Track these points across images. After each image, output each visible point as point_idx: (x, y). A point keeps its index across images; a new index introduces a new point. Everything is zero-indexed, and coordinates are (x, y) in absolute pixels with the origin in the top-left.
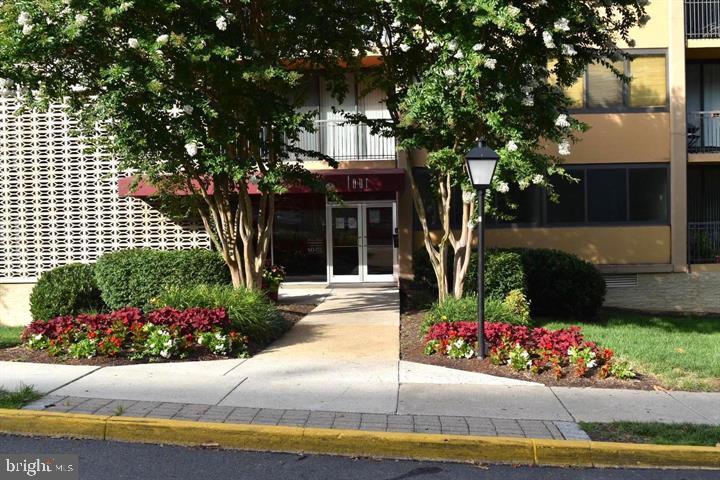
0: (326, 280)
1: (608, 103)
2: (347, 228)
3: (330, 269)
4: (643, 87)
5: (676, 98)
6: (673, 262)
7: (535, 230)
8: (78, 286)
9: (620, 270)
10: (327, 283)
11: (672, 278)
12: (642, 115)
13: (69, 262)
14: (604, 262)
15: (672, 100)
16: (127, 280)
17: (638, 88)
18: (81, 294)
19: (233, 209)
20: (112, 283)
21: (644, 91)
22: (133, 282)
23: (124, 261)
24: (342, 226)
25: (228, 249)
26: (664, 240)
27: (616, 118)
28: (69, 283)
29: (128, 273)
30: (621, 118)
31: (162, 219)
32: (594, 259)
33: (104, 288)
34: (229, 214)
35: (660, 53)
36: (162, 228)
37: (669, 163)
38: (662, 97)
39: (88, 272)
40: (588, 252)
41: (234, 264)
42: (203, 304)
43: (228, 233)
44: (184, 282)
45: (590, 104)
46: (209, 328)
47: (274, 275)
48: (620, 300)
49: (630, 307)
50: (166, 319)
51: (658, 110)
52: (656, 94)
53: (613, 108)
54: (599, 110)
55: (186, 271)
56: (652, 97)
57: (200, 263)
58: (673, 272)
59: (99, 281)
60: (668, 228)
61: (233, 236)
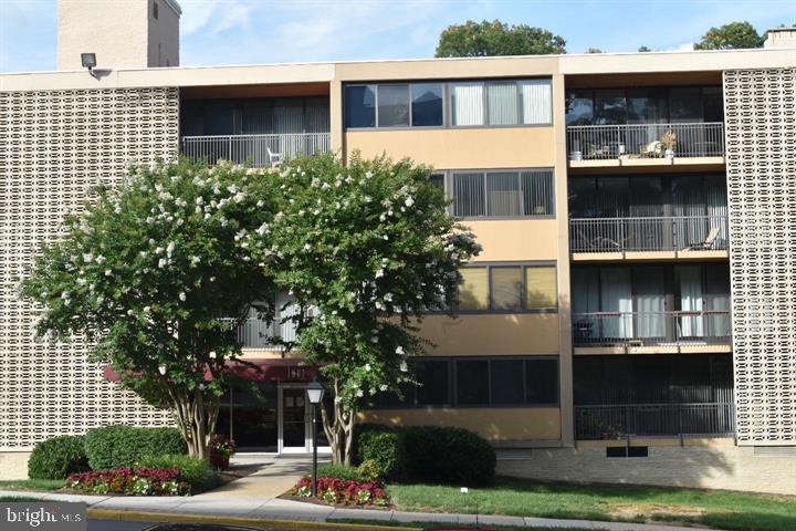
0: (277, 451)
1: (508, 305)
2: (295, 406)
3: (280, 442)
4: (537, 291)
5: (563, 303)
6: (563, 439)
7: (445, 410)
8: (70, 455)
9: (518, 445)
10: (278, 454)
11: (561, 453)
12: (536, 316)
13: (58, 434)
14: (504, 438)
15: (560, 304)
16: (111, 451)
17: (534, 293)
18: (72, 462)
19: (191, 402)
20: (98, 453)
21: (539, 296)
22: (115, 452)
23: (109, 436)
24: (290, 404)
25: (186, 429)
26: (554, 420)
27: (514, 318)
28: (63, 453)
29: (112, 445)
30: (518, 318)
31: (138, 399)
32: (496, 437)
33: (91, 457)
34: (188, 405)
35: (551, 264)
36: (138, 406)
37: (558, 356)
38: (554, 300)
39: (77, 442)
40: (490, 431)
41: (191, 440)
42: (166, 466)
43: (187, 418)
44: (155, 453)
45: (494, 306)
46: (169, 479)
47: (226, 447)
48: (518, 471)
49: (527, 476)
50: (145, 475)
51: (549, 311)
52: (549, 298)
53: (511, 310)
54: (501, 311)
55: (157, 444)
56: (545, 300)
57: (167, 438)
58: (562, 448)
59: (87, 451)
60: (558, 410)
61: (190, 420)
